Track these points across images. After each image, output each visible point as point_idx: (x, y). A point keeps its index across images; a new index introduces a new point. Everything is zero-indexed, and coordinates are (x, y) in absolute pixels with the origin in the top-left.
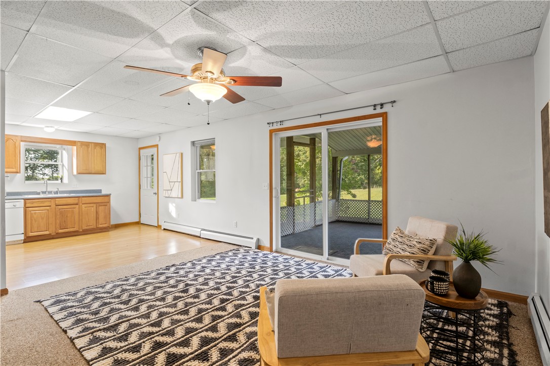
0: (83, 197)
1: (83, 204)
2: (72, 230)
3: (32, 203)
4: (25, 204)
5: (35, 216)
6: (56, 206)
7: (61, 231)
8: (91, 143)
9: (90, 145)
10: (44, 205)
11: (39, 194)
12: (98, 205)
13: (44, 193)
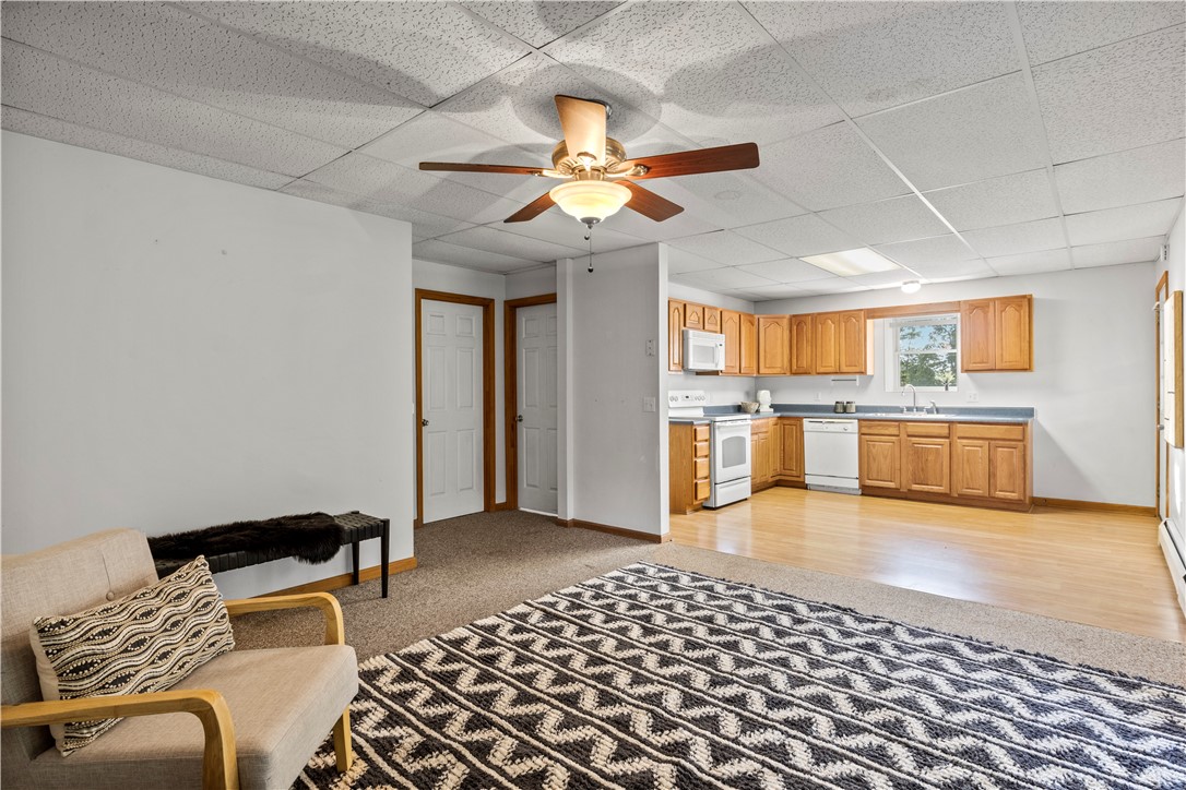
0: (960, 422)
1: (959, 438)
2: (936, 489)
3: (870, 427)
4: (860, 427)
5: (874, 451)
6: (909, 436)
7: (916, 487)
8: (994, 300)
9: (991, 305)
10: (887, 432)
11: (902, 411)
12: (993, 442)
13: (910, 409)
